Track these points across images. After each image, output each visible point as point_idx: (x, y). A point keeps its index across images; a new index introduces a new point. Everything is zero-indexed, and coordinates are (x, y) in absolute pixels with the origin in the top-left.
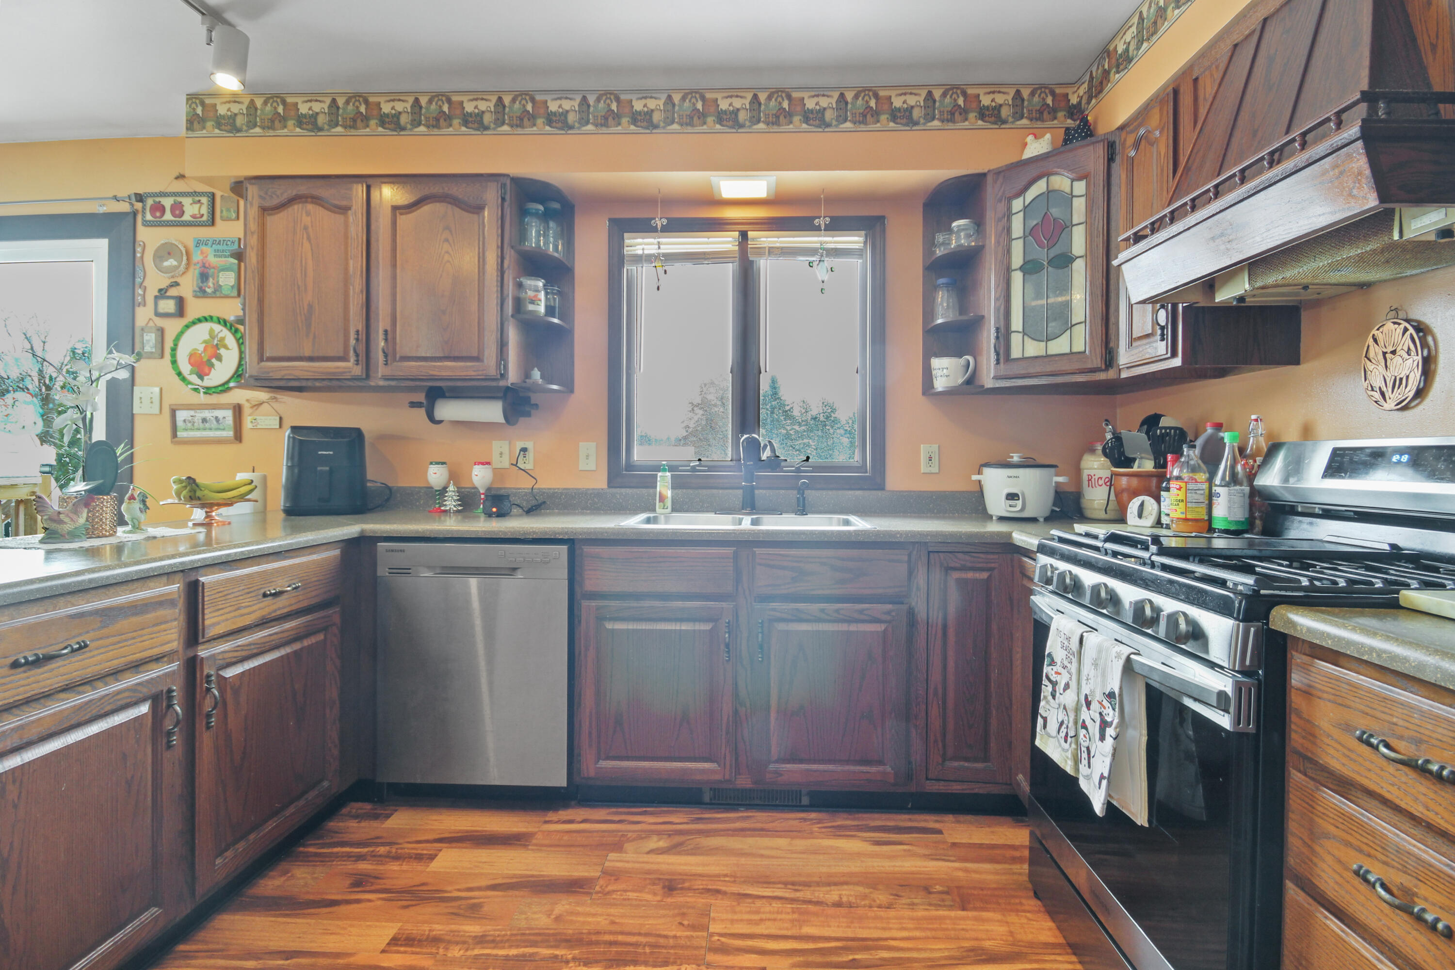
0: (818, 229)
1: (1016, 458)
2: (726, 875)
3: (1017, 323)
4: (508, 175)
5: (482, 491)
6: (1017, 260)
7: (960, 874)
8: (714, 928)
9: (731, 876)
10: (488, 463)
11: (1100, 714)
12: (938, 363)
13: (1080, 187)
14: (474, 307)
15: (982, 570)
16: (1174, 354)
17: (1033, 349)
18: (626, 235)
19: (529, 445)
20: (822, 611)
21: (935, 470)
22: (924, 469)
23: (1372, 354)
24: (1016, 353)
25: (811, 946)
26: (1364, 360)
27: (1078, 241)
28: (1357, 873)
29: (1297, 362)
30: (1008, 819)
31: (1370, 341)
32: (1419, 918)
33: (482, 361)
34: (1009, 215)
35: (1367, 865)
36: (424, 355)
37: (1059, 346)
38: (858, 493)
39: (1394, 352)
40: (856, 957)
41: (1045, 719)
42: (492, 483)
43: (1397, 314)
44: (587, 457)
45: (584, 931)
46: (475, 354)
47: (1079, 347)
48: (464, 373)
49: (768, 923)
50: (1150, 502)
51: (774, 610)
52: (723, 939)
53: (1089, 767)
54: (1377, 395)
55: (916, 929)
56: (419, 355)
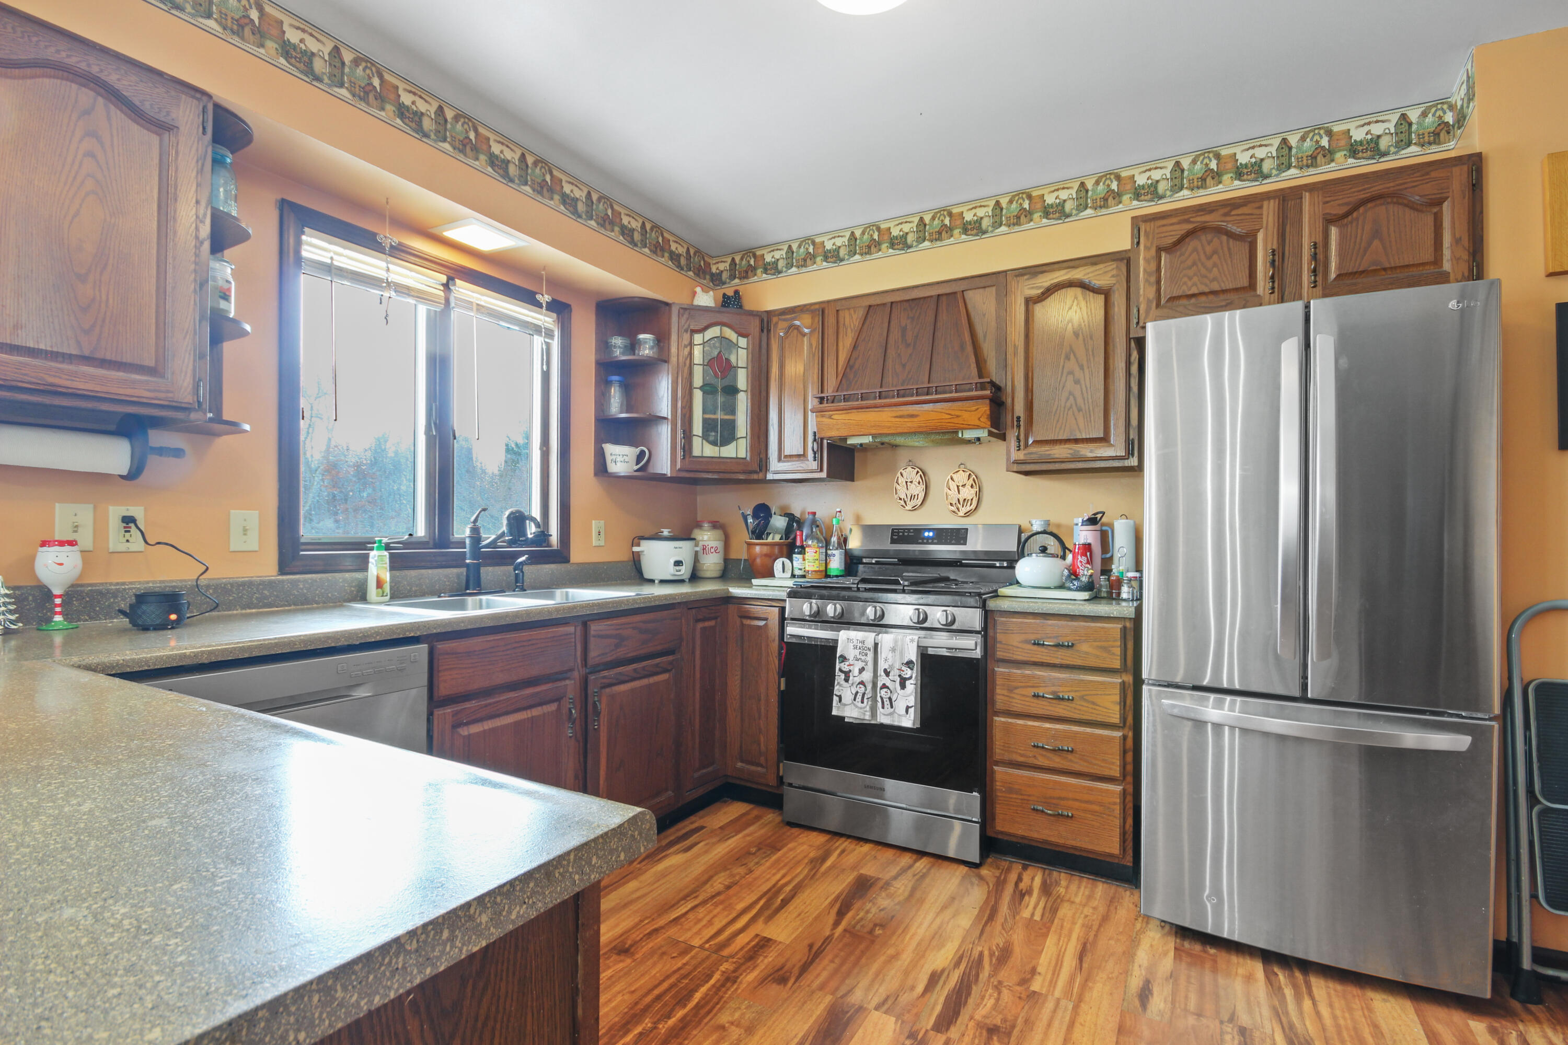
0: (539, 305)
1: (666, 532)
2: (641, 921)
3: (698, 428)
4: (209, 96)
5: (56, 591)
6: (698, 381)
7: (748, 838)
8: (696, 942)
9: (647, 918)
10: (72, 543)
11: (900, 676)
12: (612, 450)
13: (743, 342)
14: (150, 285)
15: (709, 619)
16: (821, 470)
17: (710, 451)
18: (306, 230)
19: (137, 512)
20: (635, 670)
21: (602, 543)
22: (595, 542)
23: (900, 482)
24: (696, 452)
25: (754, 912)
26: (895, 484)
27: (742, 380)
28: (1034, 696)
29: (853, 480)
30: (717, 805)
31: (899, 475)
32: (1063, 699)
33: (162, 376)
34: (691, 344)
35: (1036, 691)
36: (31, 344)
37: (729, 451)
38: (553, 566)
39: (911, 482)
40: (781, 898)
41: (840, 697)
42: (81, 576)
43: (911, 464)
44: (245, 531)
45: (626, 1010)
46: (150, 362)
47: (742, 454)
48: (129, 391)
49: (716, 919)
50: (787, 561)
51: (604, 677)
52: (712, 943)
53: (892, 707)
54: (902, 503)
55: (779, 870)
56: (18, 342)
